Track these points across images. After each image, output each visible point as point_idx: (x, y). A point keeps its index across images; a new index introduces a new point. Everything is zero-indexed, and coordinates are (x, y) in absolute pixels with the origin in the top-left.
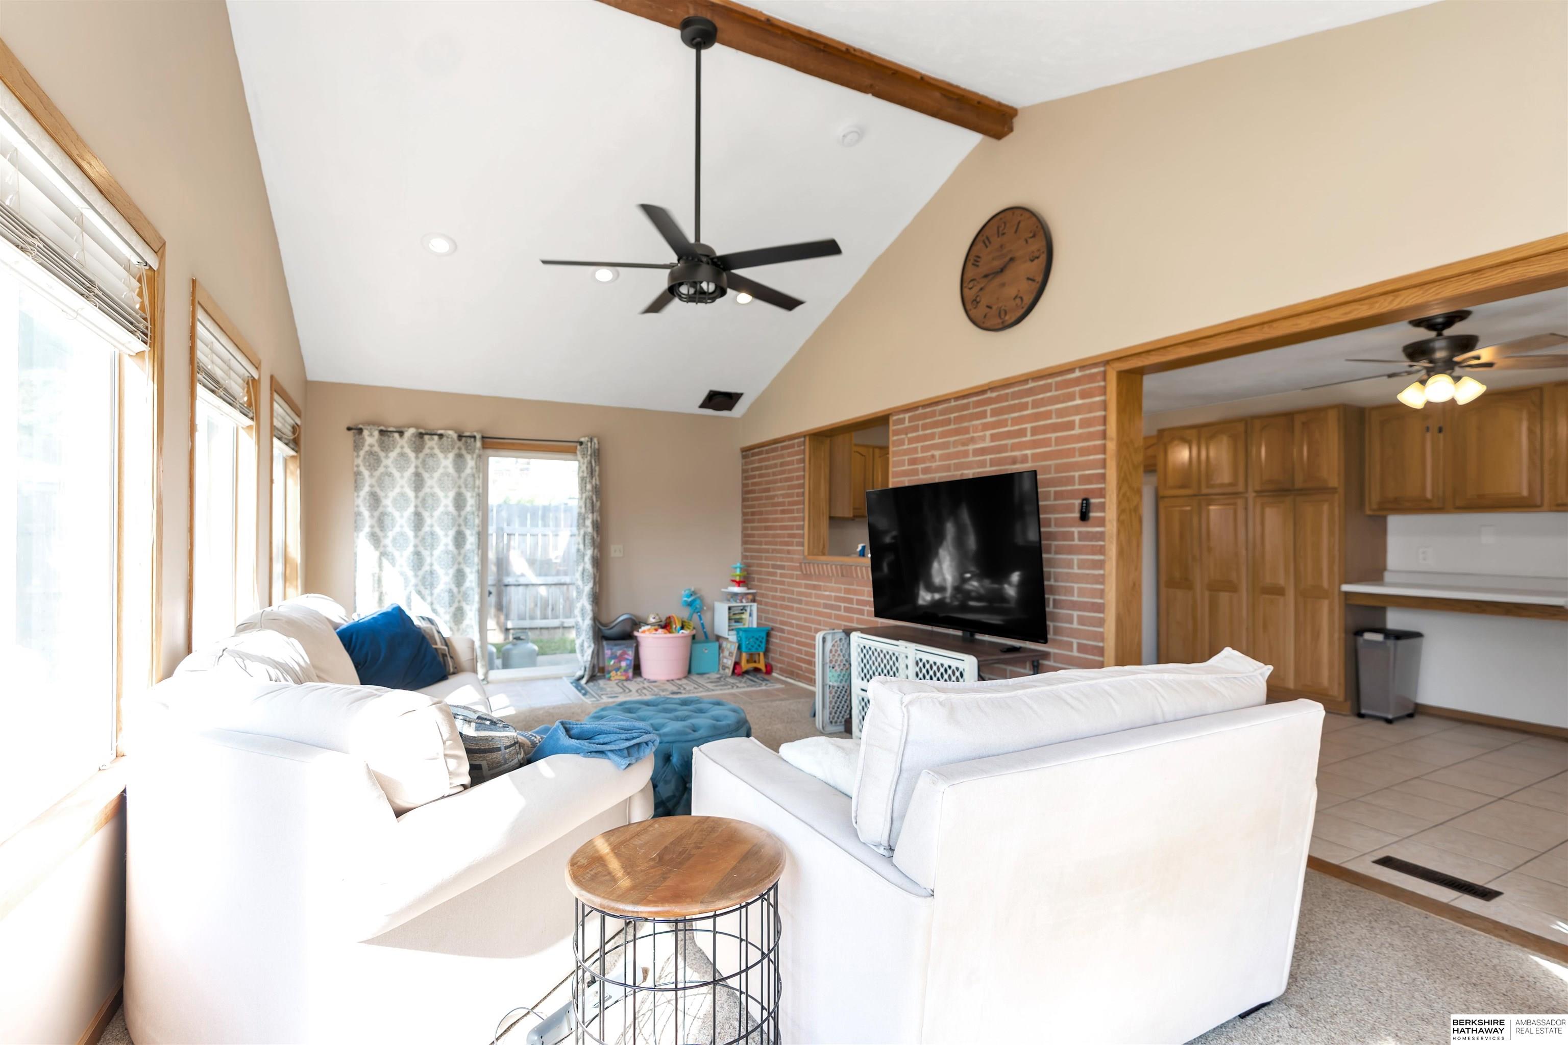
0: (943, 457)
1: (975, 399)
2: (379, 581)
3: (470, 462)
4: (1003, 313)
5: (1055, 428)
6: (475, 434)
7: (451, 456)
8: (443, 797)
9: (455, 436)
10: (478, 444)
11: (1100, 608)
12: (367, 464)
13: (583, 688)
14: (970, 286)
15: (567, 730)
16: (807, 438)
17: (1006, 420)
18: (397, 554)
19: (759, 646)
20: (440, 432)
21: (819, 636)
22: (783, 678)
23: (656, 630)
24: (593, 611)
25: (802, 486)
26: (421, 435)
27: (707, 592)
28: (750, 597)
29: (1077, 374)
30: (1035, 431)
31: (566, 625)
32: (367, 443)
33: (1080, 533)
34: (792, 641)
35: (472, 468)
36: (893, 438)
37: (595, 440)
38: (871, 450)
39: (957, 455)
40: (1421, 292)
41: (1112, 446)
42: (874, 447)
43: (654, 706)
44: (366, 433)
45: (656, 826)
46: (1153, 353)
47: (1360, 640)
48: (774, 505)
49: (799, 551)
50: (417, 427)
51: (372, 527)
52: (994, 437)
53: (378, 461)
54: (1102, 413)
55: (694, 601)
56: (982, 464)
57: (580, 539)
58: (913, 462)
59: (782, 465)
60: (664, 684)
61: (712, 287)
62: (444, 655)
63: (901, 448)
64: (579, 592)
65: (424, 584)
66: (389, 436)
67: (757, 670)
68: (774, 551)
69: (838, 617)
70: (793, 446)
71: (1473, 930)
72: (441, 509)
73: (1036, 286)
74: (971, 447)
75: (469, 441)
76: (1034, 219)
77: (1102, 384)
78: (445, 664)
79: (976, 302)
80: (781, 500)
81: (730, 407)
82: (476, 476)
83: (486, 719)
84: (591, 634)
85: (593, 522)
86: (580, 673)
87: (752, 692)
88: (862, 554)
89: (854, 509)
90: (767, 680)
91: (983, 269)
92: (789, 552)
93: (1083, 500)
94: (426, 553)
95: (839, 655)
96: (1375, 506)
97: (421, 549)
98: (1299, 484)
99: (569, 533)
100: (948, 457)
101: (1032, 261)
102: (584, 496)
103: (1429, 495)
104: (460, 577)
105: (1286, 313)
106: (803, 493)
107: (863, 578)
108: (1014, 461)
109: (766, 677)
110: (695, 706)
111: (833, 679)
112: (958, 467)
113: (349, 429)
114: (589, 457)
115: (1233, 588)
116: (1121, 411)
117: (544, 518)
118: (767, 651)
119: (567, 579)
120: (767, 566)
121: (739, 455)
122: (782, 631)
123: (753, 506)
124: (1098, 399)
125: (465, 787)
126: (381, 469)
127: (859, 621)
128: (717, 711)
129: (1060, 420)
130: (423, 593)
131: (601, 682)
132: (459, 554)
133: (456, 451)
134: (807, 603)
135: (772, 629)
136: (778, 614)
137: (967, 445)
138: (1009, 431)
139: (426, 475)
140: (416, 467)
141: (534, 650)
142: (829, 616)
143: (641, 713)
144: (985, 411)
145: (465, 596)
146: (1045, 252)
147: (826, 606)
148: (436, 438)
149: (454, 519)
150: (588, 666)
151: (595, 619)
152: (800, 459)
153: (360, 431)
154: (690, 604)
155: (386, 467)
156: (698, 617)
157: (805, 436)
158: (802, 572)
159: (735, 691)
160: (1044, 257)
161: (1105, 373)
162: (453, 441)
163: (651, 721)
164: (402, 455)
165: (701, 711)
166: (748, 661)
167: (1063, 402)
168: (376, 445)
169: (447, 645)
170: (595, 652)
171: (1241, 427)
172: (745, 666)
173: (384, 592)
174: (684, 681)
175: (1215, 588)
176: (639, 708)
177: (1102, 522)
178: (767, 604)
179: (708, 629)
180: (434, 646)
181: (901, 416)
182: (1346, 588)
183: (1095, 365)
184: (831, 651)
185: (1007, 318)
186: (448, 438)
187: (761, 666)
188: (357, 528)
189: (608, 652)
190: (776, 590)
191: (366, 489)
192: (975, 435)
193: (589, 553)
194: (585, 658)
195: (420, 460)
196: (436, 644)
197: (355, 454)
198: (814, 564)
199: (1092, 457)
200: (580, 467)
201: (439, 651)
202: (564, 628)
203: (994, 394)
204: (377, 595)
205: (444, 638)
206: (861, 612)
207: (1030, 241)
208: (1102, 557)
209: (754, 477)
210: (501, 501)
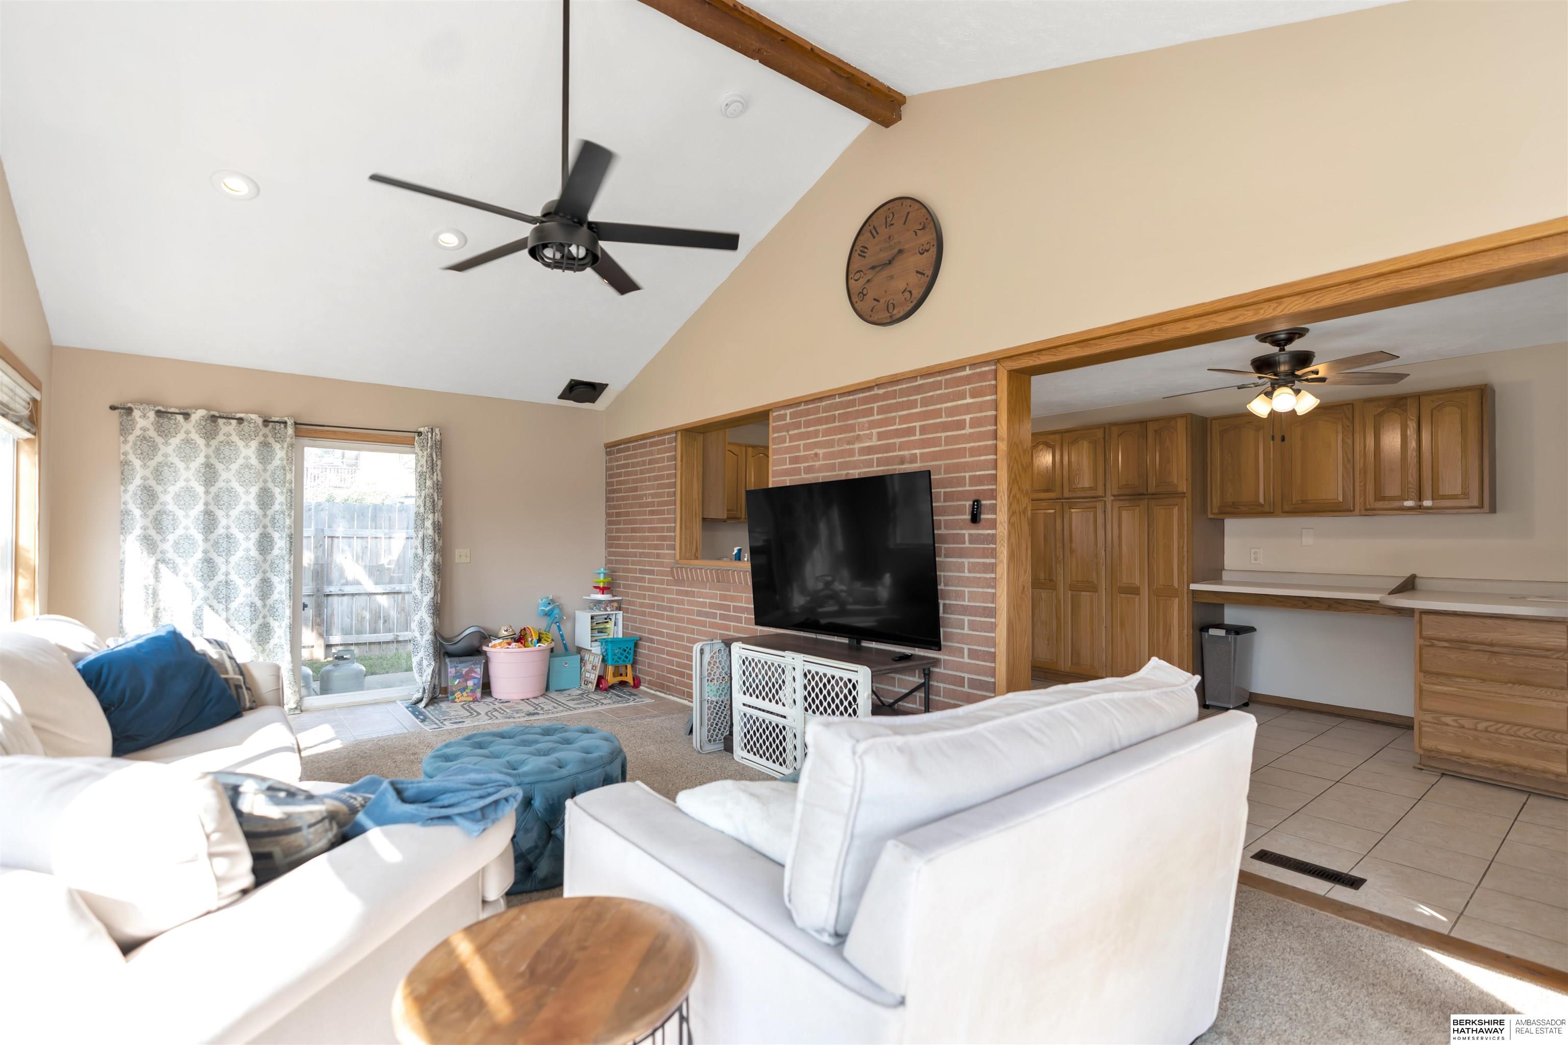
0: (827, 456)
1: (861, 395)
2: (155, 594)
3: (280, 453)
4: (891, 306)
5: (945, 427)
6: (286, 419)
7: (254, 444)
8: (209, 913)
9: (260, 421)
10: (290, 431)
11: (992, 613)
12: (139, 451)
13: (421, 713)
14: (856, 277)
15: (399, 793)
16: (679, 434)
17: (894, 417)
18: (180, 561)
19: (627, 657)
20: (238, 415)
21: (697, 647)
22: (653, 692)
23: (509, 644)
24: (433, 623)
25: (674, 485)
26: (214, 419)
27: (568, 601)
28: (615, 605)
29: (968, 372)
30: (923, 430)
31: (400, 639)
32: (138, 426)
33: (970, 535)
34: (662, 651)
35: (281, 459)
36: (773, 435)
37: (437, 431)
38: (744, 449)
39: (842, 454)
40: (1303, 300)
41: (1002, 446)
42: (747, 446)
43: (510, 738)
44: (137, 413)
45: (523, 917)
46: (1044, 352)
47: (1205, 635)
48: (641, 505)
49: (670, 555)
50: (207, 409)
51: (145, 528)
52: (881, 436)
53: (154, 448)
54: (994, 413)
55: (552, 610)
56: (869, 463)
57: (418, 542)
58: (795, 460)
59: (651, 462)
60: (517, 703)
61: (582, 252)
62: (238, 687)
63: (781, 446)
64: (417, 603)
65: (216, 598)
66: (170, 419)
67: (623, 683)
68: (641, 555)
69: (713, 625)
70: (663, 442)
71: (1355, 923)
72: (241, 507)
73: (926, 280)
74: (857, 446)
75: (278, 428)
76: (924, 210)
77: (993, 382)
78: (239, 697)
79: (862, 294)
80: (650, 500)
81: (593, 400)
82: (287, 468)
83: (280, 790)
84: (431, 650)
85: (434, 523)
86: (418, 695)
87: (619, 708)
88: (738, 557)
89: (728, 510)
90: (636, 695)
91: (870, 260)
92: (658, 556)
93: (974, 502)
94: (220, 561)
95: (718, 667)
96: (1216, 511)
97: (214, 555)
98: (1152, 488)
99: (405, 536)
100: (832, 456)
101: (922, 254)
102: (423, 494)
103: (1262, 500)
104: (265, 588)
105: (1177, 316)
106: (675, 493)
107: (740, 583)
108: (902, 460)
109: (634, 691)
110: (560, 735)
111: (711, 694)
112: (843, 466)
113: (113, 408)
114: (429, 450)
115: (1093, 588)
116: (1011, 411)
117: (374, 518)
118: (634, 663)
119: (403, 588)
120: (635, 571)
121: (603, 450)
122: (652, 641)
123: (619, 507)
124: (988, 398)
125: (245, 892)
126: (159, 458)
127: (736, 629)
128: (586, 741)
129: (950, 419)
130: (216, 608)
131: (444, 705)
132: (265, 560)
133: (260, 438)
134: (679, 611)
135: (641, 639)
136: (646, 623)
137: (853, 444)
138: (897, 430)
139: (220, 467)
140: (207, 457)
141: (361, 671)
142: (703, 624)
143: (494, 748)
144: (872, 408)
145: (273, 611)
146: (935, 246)
147: (700, 613)
148: (234, 422)
149: (257, 519)
150: (427, 687)
151: (436, 633)
152: (672, 456)
153: (129, 411)
154: (547, 614)
155: (166, 455)
156: (556, 628)
157: (676, 432)
158: (674, 577)
159: (600, 708)
160: (934, 251)
161: (996, 371)
162: (257, 426)
163: (507, 758)
164: (188, 441)
165: (568, 742)
166: (614, 675)
167: (953, 401)
168: (152, 428)
169: (242, 673)
170: (437, 671)
171: (1100, 434)
172: (611, 679)
173: (162, 608)
174: (542, 700)
175: (1076, 588)
176: (492, 742)
177: (993, 524)
178: (633, 612)
179: (568, 640)
180: (223, 676)
181: (782, 412)
182: (1193, 587)
183: (987, 363)
184: (709, 663)
185: (895, 312)
186: (250, 423)
187: (629, 679)
188: (124, 529)
189: (451, 671)
190: (644, 597)
191: (138, 481)
192: (861, 433)
193: (429, 558)
194: (424, 678)
195: (213, 448)
196: (227, 672)
197: (122, 439)
198: (686, 569)
199: (983, 458)
200: (417, 461)
201: (231, 682)
202: (398, 642)
203: (881, 391)
204: (151, 611)
205: (238, 665)
206: (739, 620)
207: (919, 233)
208: (993, 561)
209: (620, 475)
210: (322, 499)
